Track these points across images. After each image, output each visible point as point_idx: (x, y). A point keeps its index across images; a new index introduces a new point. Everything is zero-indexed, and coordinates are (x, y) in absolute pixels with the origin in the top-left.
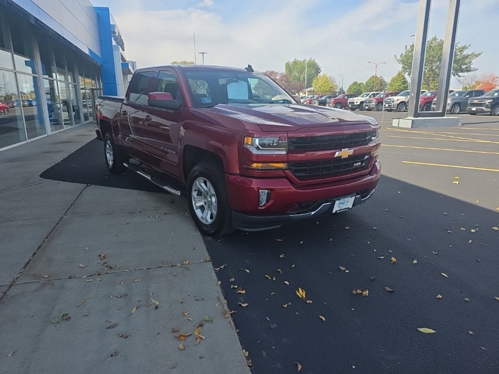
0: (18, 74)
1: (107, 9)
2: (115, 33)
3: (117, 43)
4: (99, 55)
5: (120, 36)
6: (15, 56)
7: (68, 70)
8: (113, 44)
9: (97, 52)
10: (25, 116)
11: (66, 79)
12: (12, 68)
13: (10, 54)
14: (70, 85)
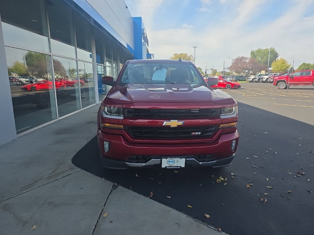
0: (78, 62)
1: (141, 18)
2: (144, 34)
3: (145, 41)
4: (133, 49)
5: (147, 37)
6: (78, 49)
7: (114, 60)
8: (142, 42)
9: (132, 46)
10: (81, 89)
11: (112, 66)
12: (74, 57)
13: (74, 48)
14: (114, 69)
